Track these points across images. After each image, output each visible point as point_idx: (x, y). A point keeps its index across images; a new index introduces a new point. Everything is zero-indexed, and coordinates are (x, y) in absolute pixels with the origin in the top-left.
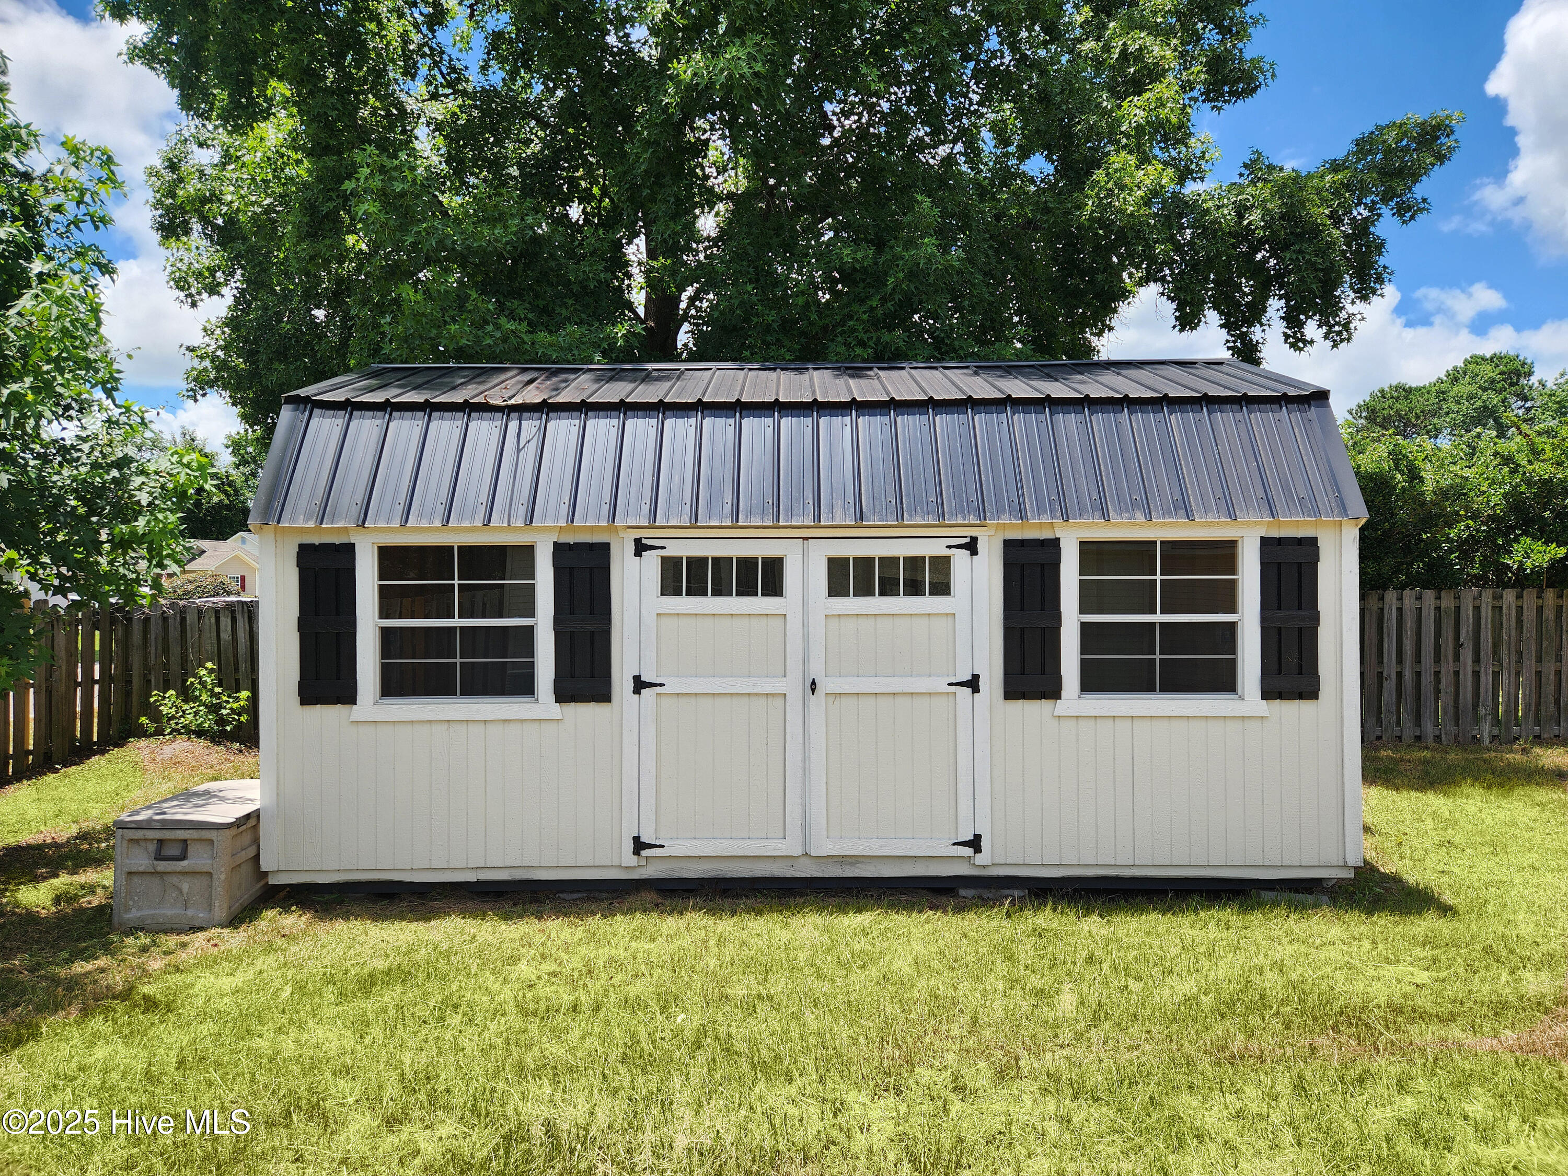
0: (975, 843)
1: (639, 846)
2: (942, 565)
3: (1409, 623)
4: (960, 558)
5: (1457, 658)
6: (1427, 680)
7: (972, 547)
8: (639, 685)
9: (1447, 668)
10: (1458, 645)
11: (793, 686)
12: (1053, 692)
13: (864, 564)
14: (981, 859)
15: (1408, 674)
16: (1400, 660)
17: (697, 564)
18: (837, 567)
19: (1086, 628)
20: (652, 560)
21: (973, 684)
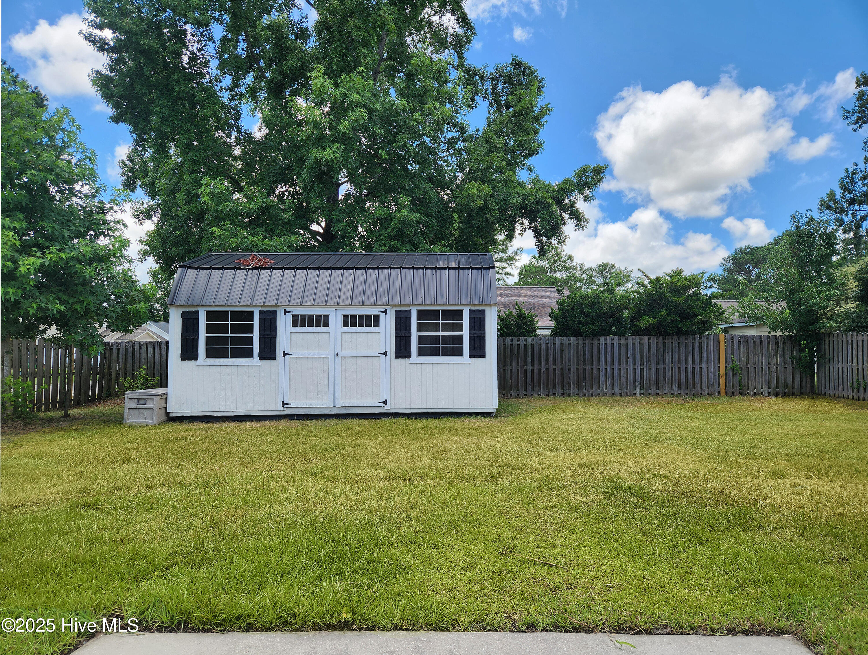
0: (385, 402)
1: (284, 404)
2: (377, 317)
3: (609, 350)
4: (382, 316)
5: (627, 362)
6: (616, 371)
7: (385, 312)
8: (285, 354)
9: (623, 367)
10: (627, 357)
11: (332, 355)
12: (409, 356)
13: (354, 317)
14: (387, 407)
15: (609, 369)
16: (606, 363)
17: (303, 317)
18: (345, 317)
19: (420, 337)
20: (289, 316)
21: (385, 354)
